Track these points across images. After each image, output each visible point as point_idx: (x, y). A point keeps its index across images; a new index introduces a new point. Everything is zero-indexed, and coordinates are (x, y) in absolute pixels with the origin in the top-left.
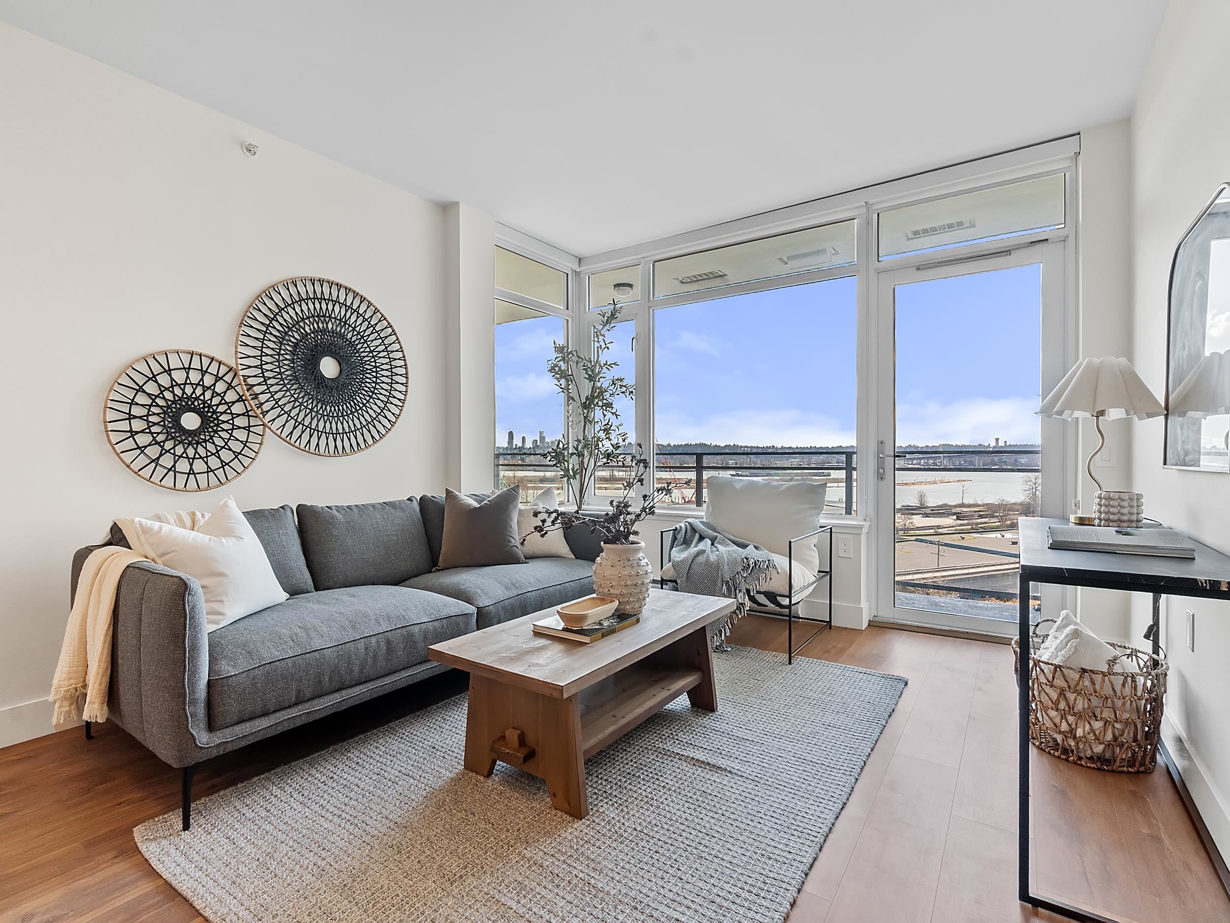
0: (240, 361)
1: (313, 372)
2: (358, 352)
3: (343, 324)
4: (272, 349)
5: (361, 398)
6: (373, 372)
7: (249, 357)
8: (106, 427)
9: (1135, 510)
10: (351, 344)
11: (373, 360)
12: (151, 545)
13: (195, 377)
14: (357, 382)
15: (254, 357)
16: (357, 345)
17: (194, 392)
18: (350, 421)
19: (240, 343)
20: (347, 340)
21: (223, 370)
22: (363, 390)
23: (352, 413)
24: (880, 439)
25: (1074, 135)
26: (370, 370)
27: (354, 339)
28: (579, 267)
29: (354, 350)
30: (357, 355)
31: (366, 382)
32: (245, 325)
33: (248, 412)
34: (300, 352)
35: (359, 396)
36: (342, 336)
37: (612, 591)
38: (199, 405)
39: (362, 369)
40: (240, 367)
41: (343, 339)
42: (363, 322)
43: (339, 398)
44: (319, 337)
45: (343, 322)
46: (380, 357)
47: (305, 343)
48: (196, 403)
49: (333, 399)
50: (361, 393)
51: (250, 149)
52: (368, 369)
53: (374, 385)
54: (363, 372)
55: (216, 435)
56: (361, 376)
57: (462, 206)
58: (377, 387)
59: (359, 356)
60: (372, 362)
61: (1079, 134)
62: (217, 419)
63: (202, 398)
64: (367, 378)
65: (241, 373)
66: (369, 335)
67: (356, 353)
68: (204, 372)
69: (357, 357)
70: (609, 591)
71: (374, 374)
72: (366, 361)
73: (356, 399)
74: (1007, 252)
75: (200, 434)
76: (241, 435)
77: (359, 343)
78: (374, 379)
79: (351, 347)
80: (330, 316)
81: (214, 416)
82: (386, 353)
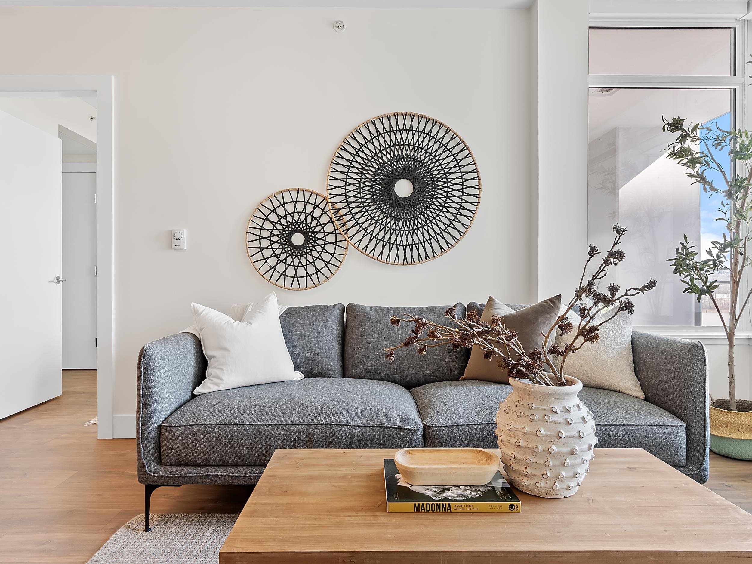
0: (329, 192)
1: (389, 194)
2: (430, 171)
3: (416, 148)
4: (355, 179)
5: (431, 212)
6: (445, 187)
7: (336, 187)
8: (246, 245)
10: (424, 165)
11: (444, 176)
13: (300, 207)
14: (429, 198)
15: (340, 187)
16: (429, 165)
17: (299, 218)
18: (420, 234)
19: (330, 178)
20: (420, 162)
21: (319, 199)
22: (435, 205)
23: (422, 226)
26: (442, 186)
27: (426, 160)
29: (426, 170)
30: (430, 174)
31: (438, 198)
32: (334, 163)
33: (335, 230)
34: (379, 178)
35: (430, 211)
36: (416, 159)
38: (303, 227)
39: (433, 186)
40: (329, 196)
41: (416, 162)
42: (435, 143)
43: (411, 214)
44: (395, 164)
45: (417, 147)
46: (451, 173)
47: (383, 170)
48: (301, 226)
49: (406, 215)
50: (432, 208)
51: (339, 26)
52: (439, 186)
53: (444, 199)
54: (435, 189)
55: (314, 249)
56: (433, 193)
58: (448, 200)
59: (432, 175)
60: (443, 178)
62: (314, 237)
63: (305, 222)
64: (438, 193)
65: (329, 201)
66: (440, 155)
67: (428, 173)
68: (306, 203)
69: (430, 176)
71: (445, 189)
72: (438, 178)
73: (427, 214)
75: (303, 249)
76: (330, 248)
77: (431, 163)
78: (445, 194)
79: (424, 168)
80: (404, 145)
81: (313, 235)
82: (458, 168)
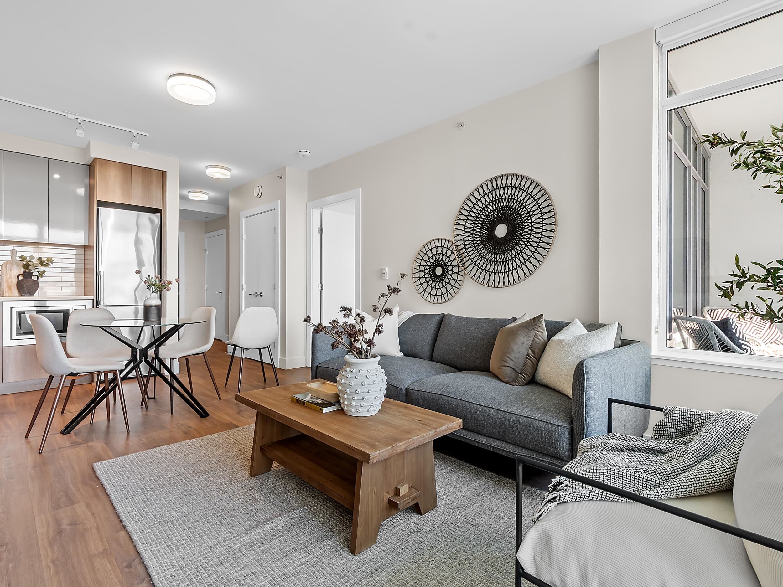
0: (454, 239)
1: (491, 236)
2: (520, 216)
4: (470, 228)
5: (519, 247)
6: (529, 226)
7: (458, 235)
8: (413, 276)
10: (516, 211)
11: (529, 218)
14: (518, 236)
15: (461, 235)
16: (519, 211)
17: (439, 257)
18: (510, 264)
19: (455, 229)
20: (513, 209)
21: (450, 244)
22: (522, 241)
23: (512, 258)
26: (527, 226)
27: (517, 207)
29: (517, 215)
31: (524, 235)
32: (458, 219)
33: (458, 264)
34: (485, 225)
36: (510, 208)
38: (441, 263)
39: (522, 226)
40: (455, 242)
41: (510, 210)
42: (523, 193)
43: (506, 249)
44: (496, 213)
45: (510, 199)
46: (534, 215)
47: (488, 219)
48: (440, 263)
49: (502, 250)
50: (520, 244)
51: (461, 125)
53: (529, 236)
54: (523, 229)
55: (446, 277)
56: (521, 232)
58: (531, 237)
59: (521, 218)
60: (529, 220)
63: (442, 260)
64: (525, 232)
65: (455, 245)
67: (518, 217)
68: (443, 247)
69: (519, 219)
71: (530, 228)
72: (525, 220)
73: (516, 248)
75: (441, 277)
76: (455, 276)
77: (520, 209)
78: (530, 232)
79: (516, 213)
80: (502, 198)
81: (446, 268)
82: (539, 210)
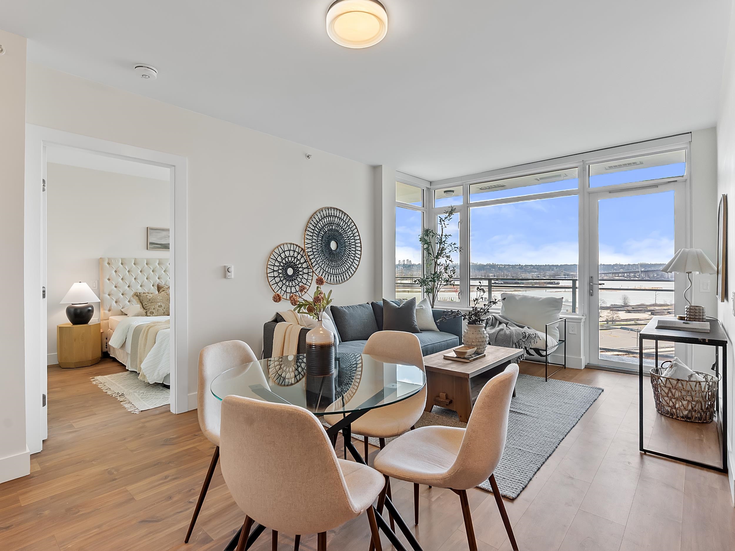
0: (305, 246)
1: (328, 248)
2: (343, 238)
3: (338, 226)
4: (315, 239)
5: (344, 258)
6: (349, 246)
7: (308, 243)
8: (267, 275)
9: (701, 314)
10: (341, 234)
11: (349, 241)
12: (305, 321)
13: (292, 253)
14: (343, 251)
15: (310, 243)
16: (343, 235)
17: (291, 260)
18: (341, 269)
19: (306, 238)
20: (339, 233)
21: (300, 250)
22: (345, 254)
23: (342, 265)
24: (591, 276)
25: (688, 133)
26: (348, 245)
27: (342, 232)
28: (430, 186)
30: (343, 239)
31: (346, 251)
32: (307, 231)
33: (308, 266)
34: (324, 240)
35: (344, 257)
36: (338, 231)
37: (473, 344)
40: (306, 248)
42: (345, 224)
43: (337, 258)
44: (330, 232)
46: (351, 239)
47: (325, 236)
48: (292, 264)
49: (335, 259)
50: (345, 256)
51: (308, 156)
52: (347, 245)
53: (349, 252)
54: (345, 246)
55: (298, 277)
57: (383, 166)
58: (350, 253)
61: (691, 132)
62: (298, 270)
63: (294, 262)
64: (346, 249)
65: (306, 251)
66: (347, 230)
67: (342, 238)
68: (294, 251)
69: (343, 240)
70: (471, 343)
71: (349, 247)
72: (346, 241)
73: (343, 259)
74: (656, 186)
75: (293, 277)
76: (305, 276)
77: (344, 234)
78: (349, 249)
79: (341, 236)
80: (334, 223)
81: (297, 269)
82: (353, 237)
